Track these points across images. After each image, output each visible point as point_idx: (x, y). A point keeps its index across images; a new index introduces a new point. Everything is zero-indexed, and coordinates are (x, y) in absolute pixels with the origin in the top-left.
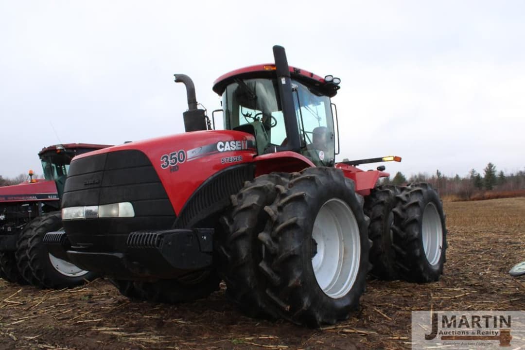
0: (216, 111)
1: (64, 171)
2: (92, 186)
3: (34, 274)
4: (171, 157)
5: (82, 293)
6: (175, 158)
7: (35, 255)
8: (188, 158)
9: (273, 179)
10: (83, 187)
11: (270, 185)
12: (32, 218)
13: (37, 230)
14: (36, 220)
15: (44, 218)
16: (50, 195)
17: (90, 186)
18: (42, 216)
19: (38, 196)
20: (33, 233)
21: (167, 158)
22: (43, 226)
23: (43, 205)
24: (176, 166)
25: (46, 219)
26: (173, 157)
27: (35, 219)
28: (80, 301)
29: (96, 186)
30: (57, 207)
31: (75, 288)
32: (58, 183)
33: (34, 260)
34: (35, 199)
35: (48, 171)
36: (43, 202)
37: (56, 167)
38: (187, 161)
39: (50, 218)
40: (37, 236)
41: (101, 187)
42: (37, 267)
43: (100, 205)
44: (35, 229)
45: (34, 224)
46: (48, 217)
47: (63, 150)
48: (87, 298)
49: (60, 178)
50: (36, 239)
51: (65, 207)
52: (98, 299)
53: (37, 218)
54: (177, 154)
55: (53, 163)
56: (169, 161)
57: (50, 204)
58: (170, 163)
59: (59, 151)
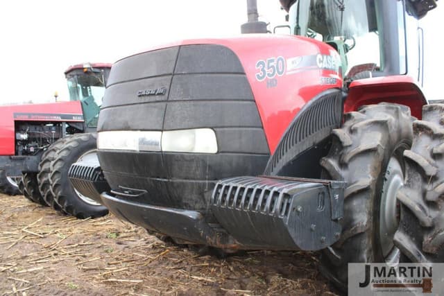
0: (278, 27)
1: (89, 92)
2: (153, 98)
3: (56, 200)
4: (268, 64)
5: (107, 227)
6: (273, 67)
7: (57, 180)
8: (289, 69)
9: (393, 111)
10: (136, 99)
11: (391, 120)
12: (56, 139)
13: (60, 152)
14: (59, 142)
15: (68, 140)
16: (75, 116)
17: (147, 99)
18: (66, 137)
19: (63, 117)
20: (56, 156)
21: (264, 67)
22: (67, 149)
23: (67, 126)
24: (273, 79)
25: (70, 141)
26: (271, 64)
27: (59, 140)
28: (107, 240)
29: (158, 98)
30: (82, 129)
31: (99, 219)
32: (83, 103)
33: (56, 185)
34: (59, 119)
35: (74, 91)
36: (67, 123)
37: (82, 88)
38: (287, 73)
39: (75, 140)
40: (60, 160)
41: (167, 101)
42: (59, 193)
43: (165, 130)
44: (58, 151)
45: (58, 146)
46: (73, 139)
47: (90, 68)
48: (114, 236)
49: (86, 98)
50: (59, 163)
51: (102, 130)
52: (127, 239)
53: (61, 139)
54: (275, 62)
55: (79, 83)
56: (266, 70)
57: (74, 125)
58: (267, 73)
59: (85, 70)
